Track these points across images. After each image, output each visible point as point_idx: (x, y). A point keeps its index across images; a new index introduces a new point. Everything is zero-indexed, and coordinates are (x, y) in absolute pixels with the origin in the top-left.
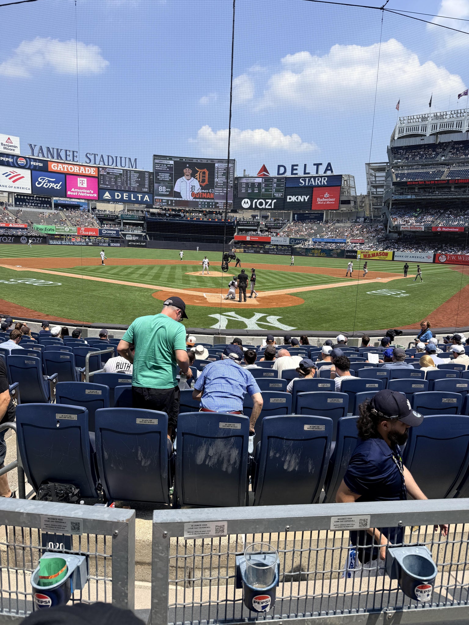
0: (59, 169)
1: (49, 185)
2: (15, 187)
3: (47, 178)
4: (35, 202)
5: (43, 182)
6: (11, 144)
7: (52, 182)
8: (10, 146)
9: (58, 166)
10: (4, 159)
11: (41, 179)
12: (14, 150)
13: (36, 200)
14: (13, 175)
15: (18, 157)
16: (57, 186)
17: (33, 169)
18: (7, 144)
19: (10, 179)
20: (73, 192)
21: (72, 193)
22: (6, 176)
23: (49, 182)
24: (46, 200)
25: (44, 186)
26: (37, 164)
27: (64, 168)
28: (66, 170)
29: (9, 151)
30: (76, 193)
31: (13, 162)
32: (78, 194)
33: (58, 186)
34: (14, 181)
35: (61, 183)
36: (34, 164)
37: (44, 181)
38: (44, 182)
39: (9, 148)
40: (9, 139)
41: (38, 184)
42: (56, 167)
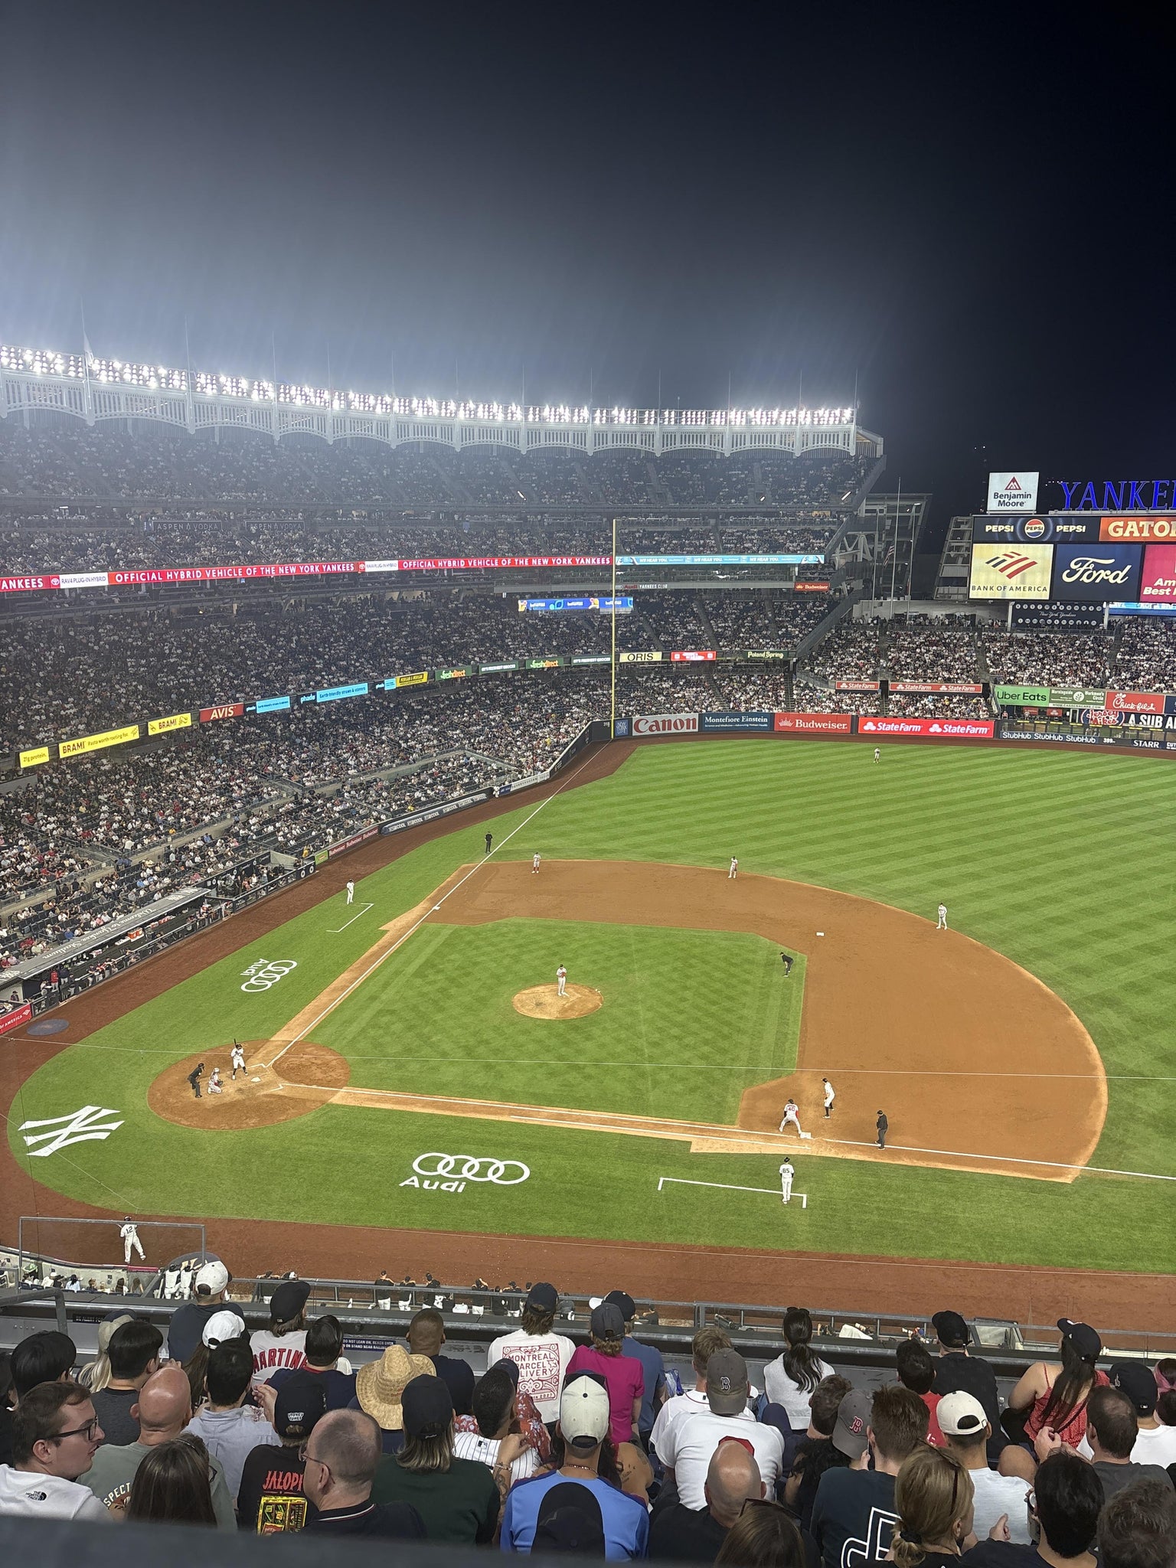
0: (1127, 534)
1: (1095, 574)
2: (1011, 589)
3: (1092, 560)
4: (1062, 615)
5: (1082, 569)
6: (1016, 492)
7: (1105, 567)
8: (1015, 496)
9: (1125, 528)
10: (994, 528)
11: (1076, 564)
12: (1022, 504)
13: (1065, 611)
14: (1009, 561)
15: (1027, 518)
16: (1117, 575)
17: (1061, 543)
18: (1008, 492)
19: (1002, 570)
20: (1159, 587)
21: (1155, 592)
22: (994, 566)
23: (1098, 567)
24: (1091, 608)
25: (1084, 579)
26: (1072, 528)
27: (1141, 530)
28: (1146, 534)
29: (1010, 508)
30: (1168, 590)
31: (1014, 533)
32: (1171, 592)
33: (1119, 577)
34: (1010, 576)
35: (1129, 567)
36: (1065, 528)
37: (1085, 567)
38: (1084, 570)
39: (1012, 500)
40: (1014, 480)
41: (1069, 576)
42: (1120, 530)
